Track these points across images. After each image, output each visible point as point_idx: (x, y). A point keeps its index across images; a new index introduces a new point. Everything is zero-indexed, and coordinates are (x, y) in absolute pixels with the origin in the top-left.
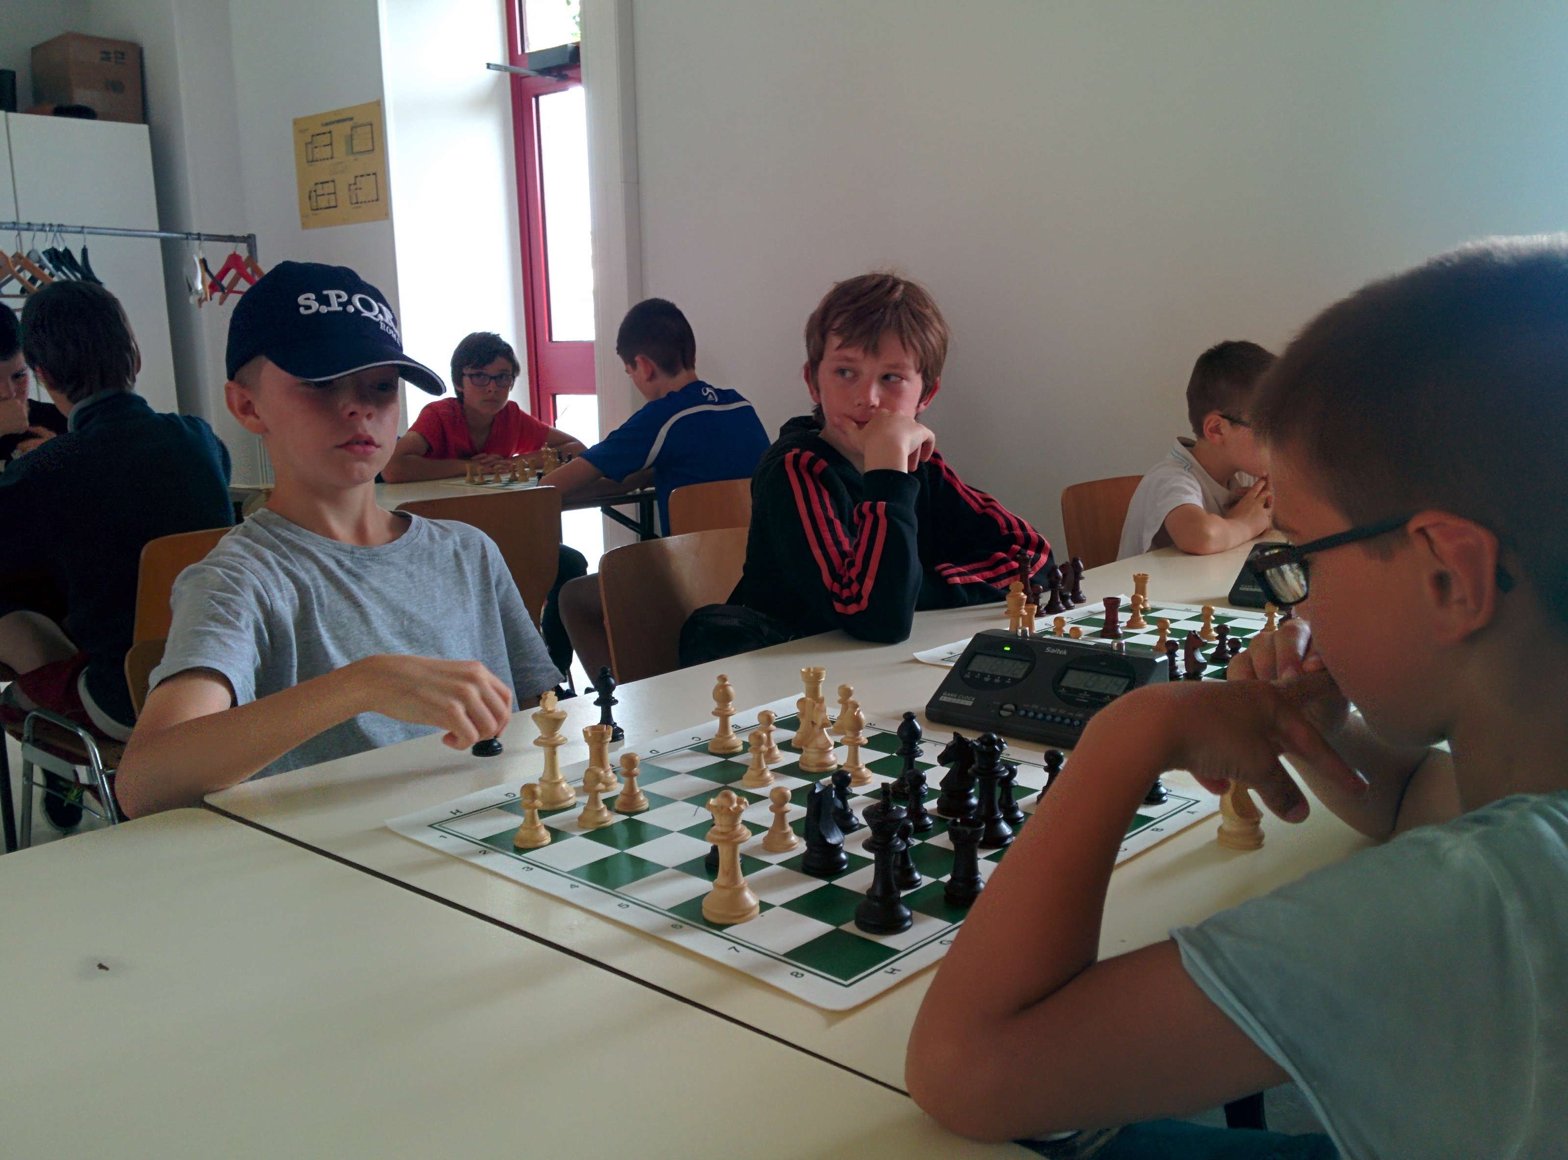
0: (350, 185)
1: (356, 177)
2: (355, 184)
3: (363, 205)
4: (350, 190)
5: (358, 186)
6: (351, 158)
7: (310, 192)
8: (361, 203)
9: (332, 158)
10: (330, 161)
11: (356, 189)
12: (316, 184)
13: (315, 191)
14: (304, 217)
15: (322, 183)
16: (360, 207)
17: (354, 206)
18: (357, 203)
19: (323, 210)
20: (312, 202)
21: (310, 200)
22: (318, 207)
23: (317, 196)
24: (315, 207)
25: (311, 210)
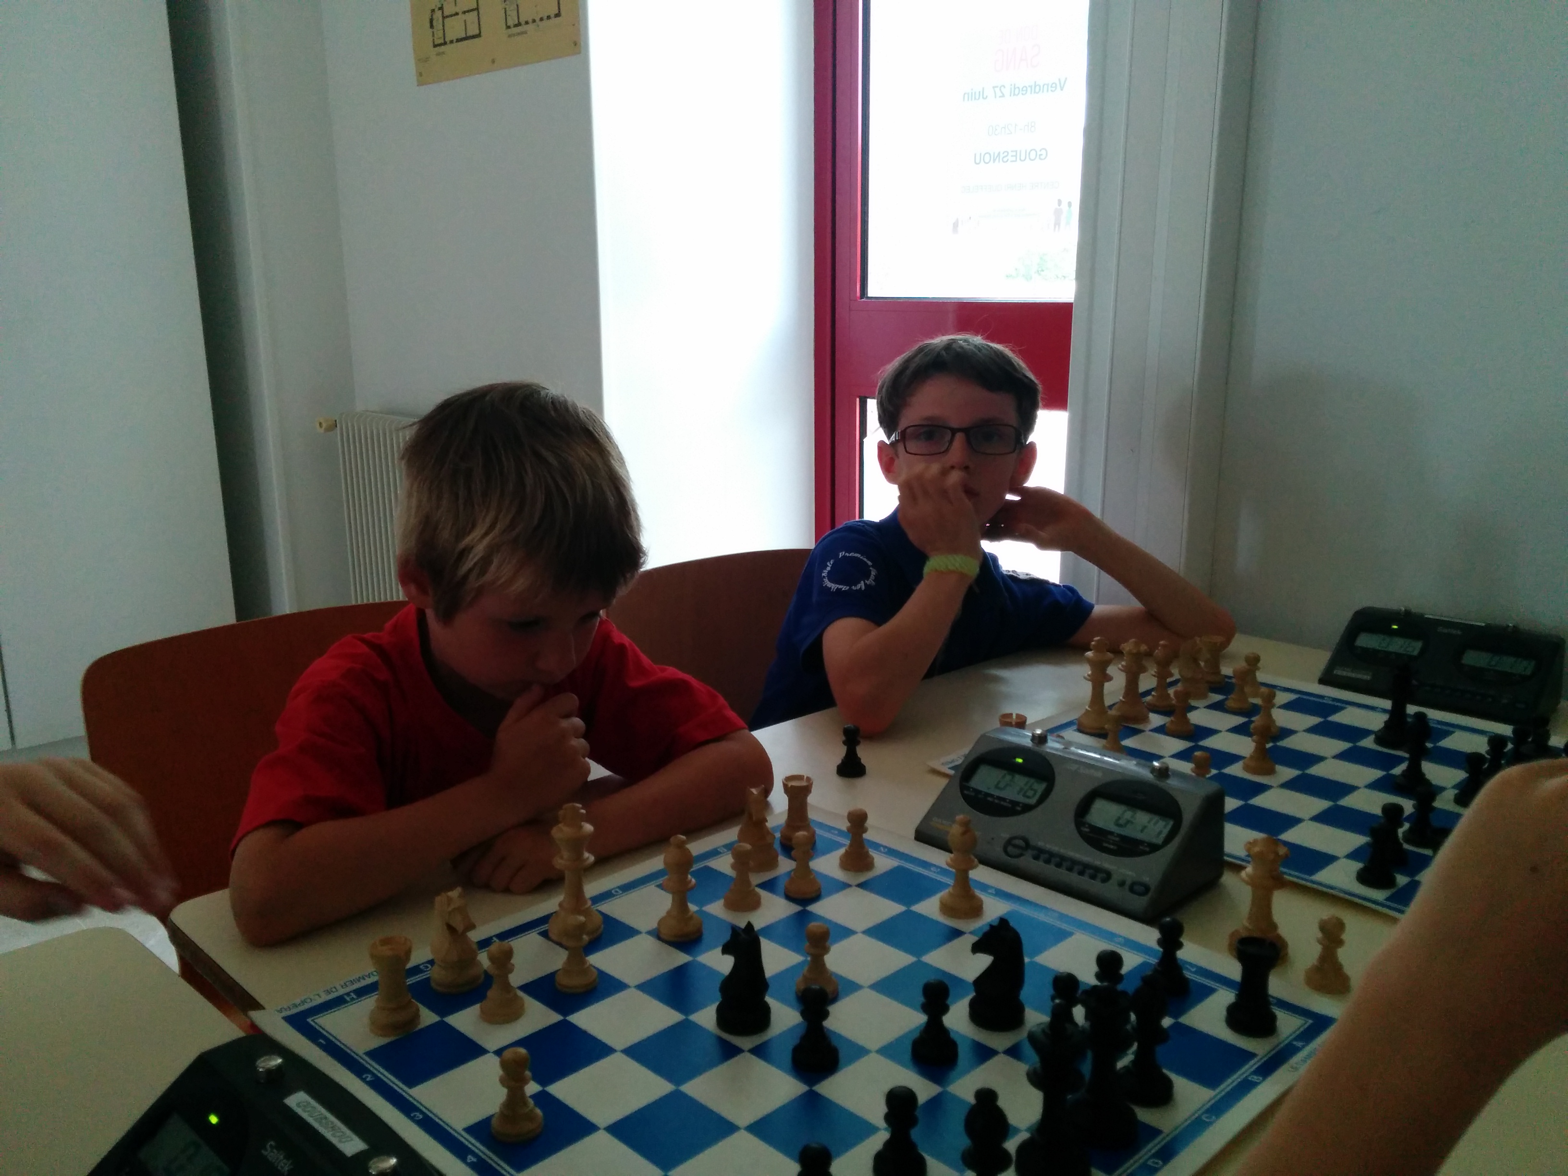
3: (530, 27)
7: (432, 12)
8: (527, 23)
13: (441, 8)
14: (422, 60)
16: (525, 33)
17: (511, 31)
18: (519, 24)
19: (455, 45)
20: (435, 30)
21: (432, 26)
22: (447, 40)
23: (444, 18)
24: (442, 41)
25: (435, 46)
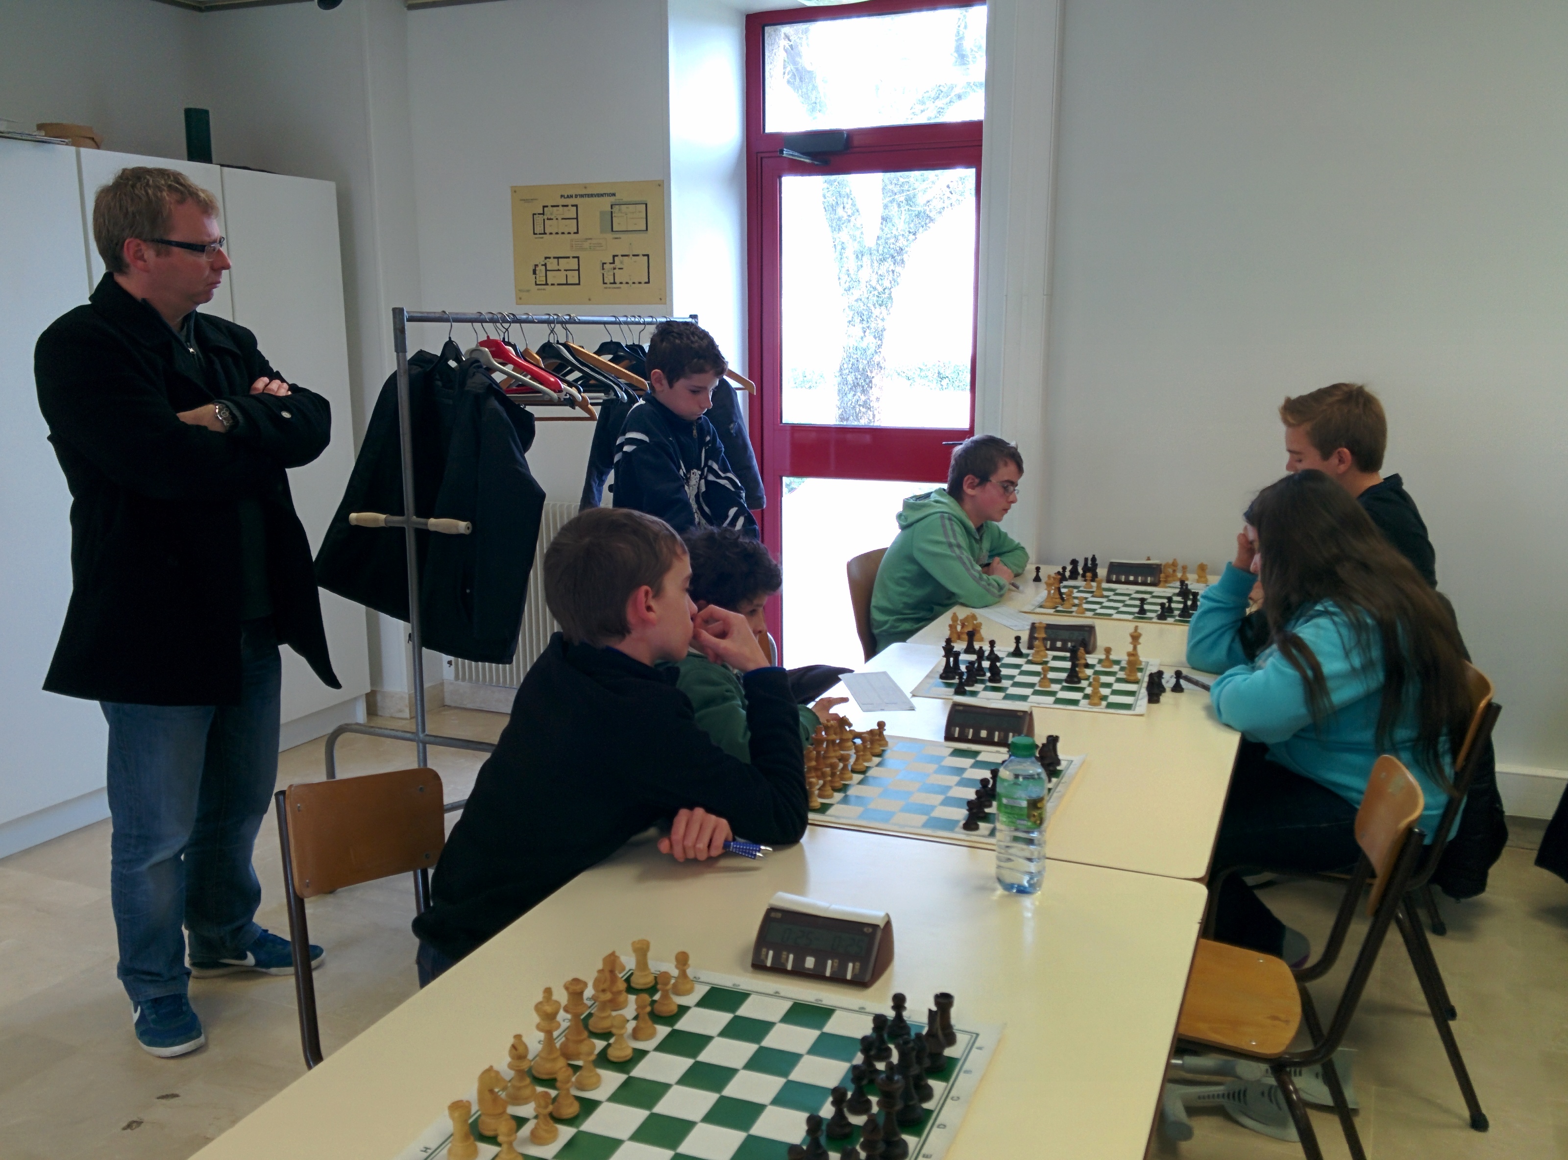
0: (604, 264)
1: (614, 256)
2: (614, 263)
3: (624, 286)
4: (603, 269)
5: (618, 263)
6: (610, 236)
7: (536, 266)
8: (621, 283)
9: (577, 233)
10: (573, 236)
11: (614, 269)
12: (546, 258)
13: (545, 265)
14: (523, 291)
15: (558, 258)
16: (620, 288)
17: (609, 285)
18: (615, 283)
19: (556, 287)
20: (537, 276)
21: (534, 272)
22: (549, 282)
23: (546, 270)
24: (544, 283)
25: (536, 284)
